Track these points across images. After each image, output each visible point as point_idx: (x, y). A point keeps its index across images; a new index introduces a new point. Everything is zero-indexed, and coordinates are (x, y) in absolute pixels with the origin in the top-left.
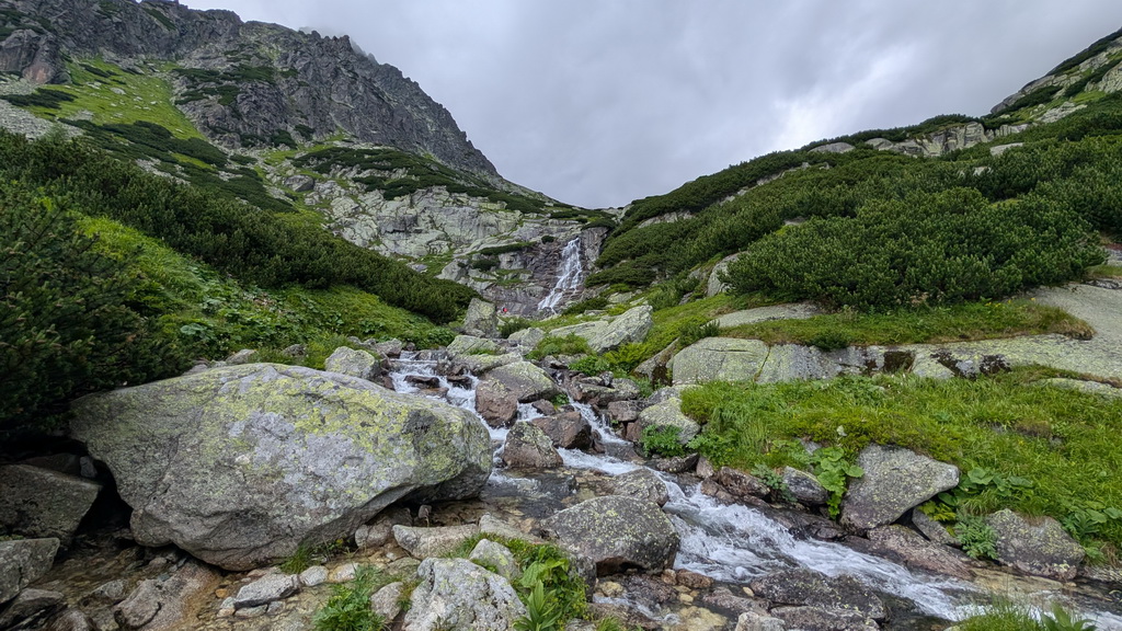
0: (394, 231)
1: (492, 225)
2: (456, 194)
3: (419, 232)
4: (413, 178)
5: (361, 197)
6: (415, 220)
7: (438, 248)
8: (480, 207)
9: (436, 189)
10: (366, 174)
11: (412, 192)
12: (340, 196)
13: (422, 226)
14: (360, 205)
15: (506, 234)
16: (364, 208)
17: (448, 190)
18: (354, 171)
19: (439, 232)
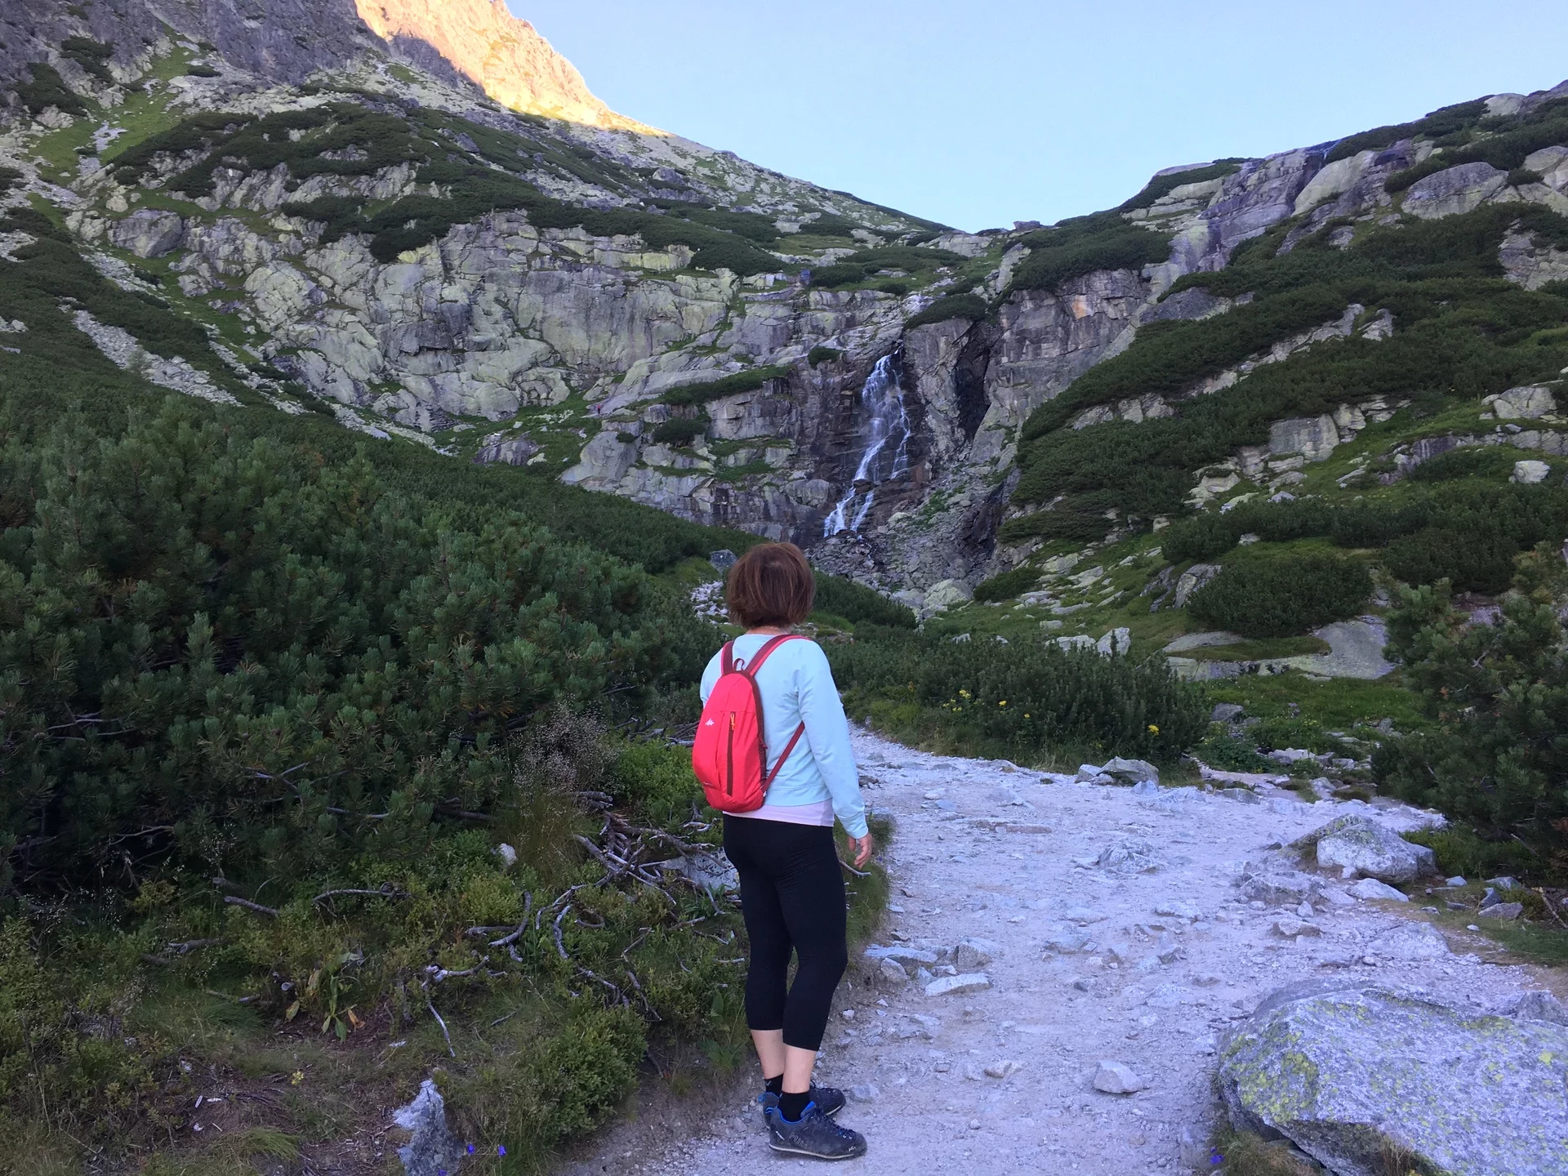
0: (421, 350)
1: (665, 317)
2: (555, 232)
3: (482, 347)
4: (434, 191)
5: (311, 258)
6: (468, 314)
7: (540, 387)
8: (626, 266)
9: (500, 222)
10: (307, 193)
11: (441, 234)
12: (261, 263)
13: (487, 330)
14: (319, 286)
15: (705, 339)
16: (330, 292)
17: (533, 222)
18: (277, 184)
19: (536, 347)
